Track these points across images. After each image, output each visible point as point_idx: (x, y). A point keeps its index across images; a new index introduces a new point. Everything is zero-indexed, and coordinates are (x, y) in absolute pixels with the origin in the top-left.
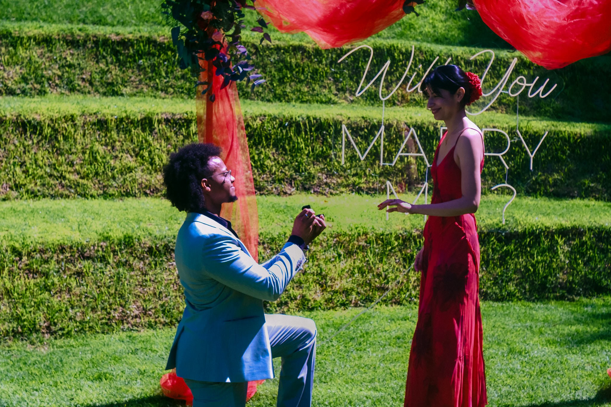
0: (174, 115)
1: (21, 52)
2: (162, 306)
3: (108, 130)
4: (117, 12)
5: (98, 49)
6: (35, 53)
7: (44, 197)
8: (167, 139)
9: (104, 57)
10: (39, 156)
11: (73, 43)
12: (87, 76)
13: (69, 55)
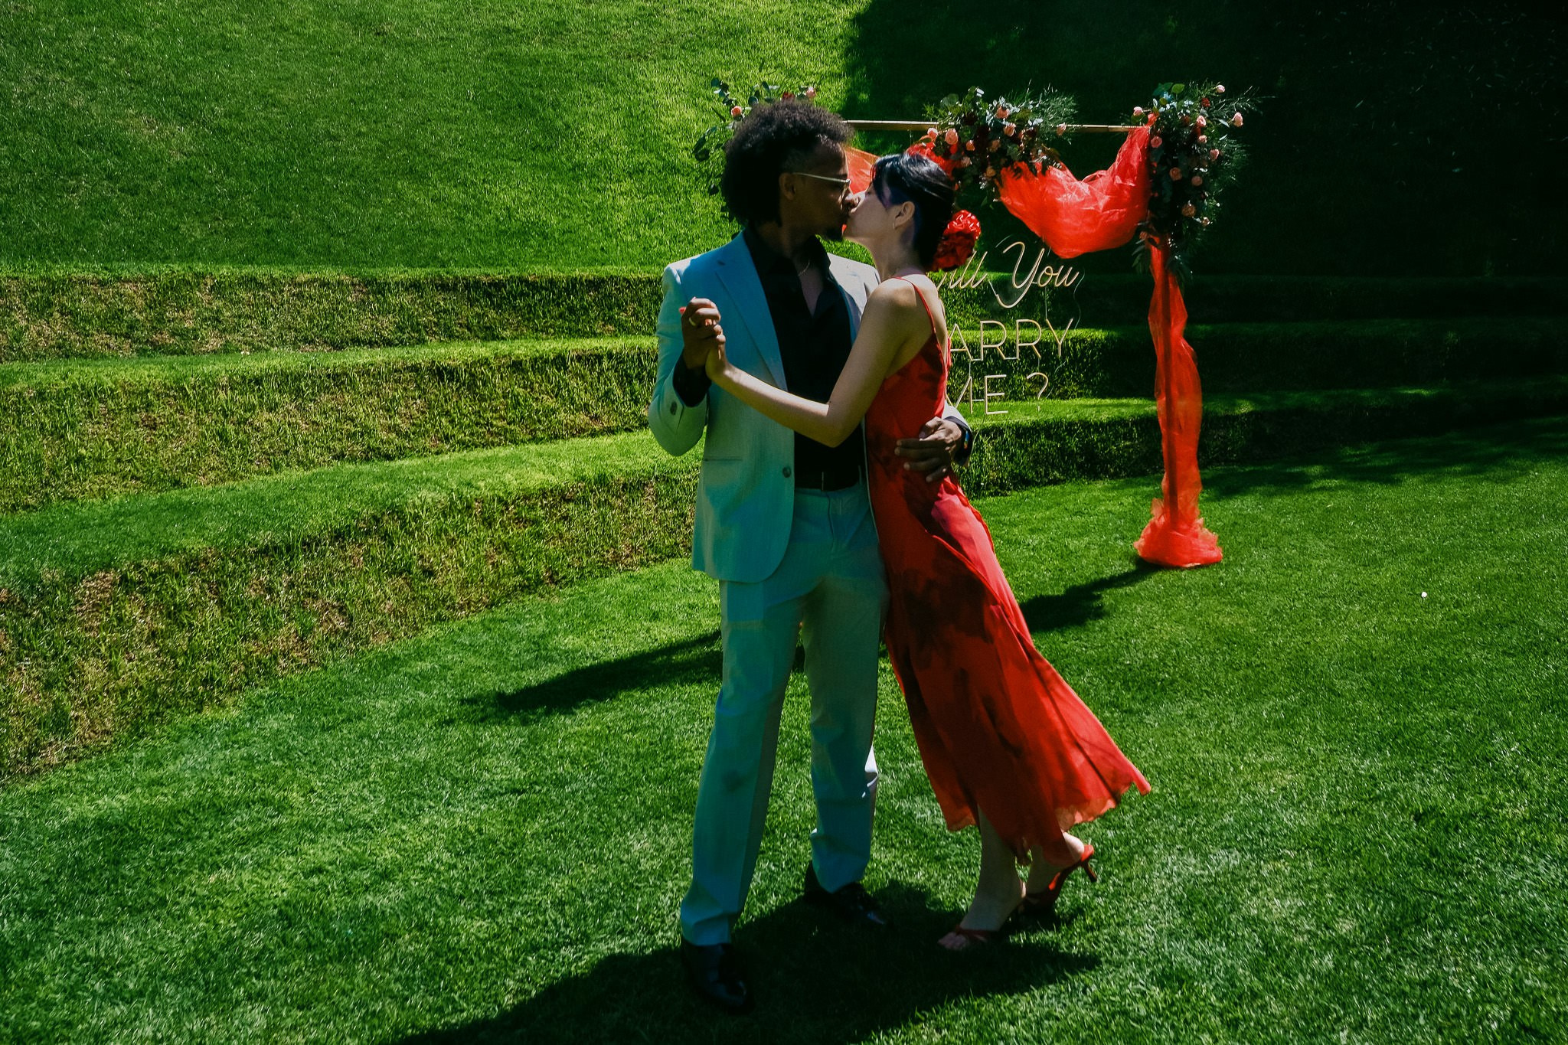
0: (585, 352)
1: (391, 298)
2: (649, 542)
3: (524, 371)
4: (457, 255)
5: (469, 292)
6: (406, 299)
7: (476, 447)
8: (583, 377)
9: (478, 301)
10: (462, 404)
11: (444, 287)
12: (463, 321)
13: (441, 300)
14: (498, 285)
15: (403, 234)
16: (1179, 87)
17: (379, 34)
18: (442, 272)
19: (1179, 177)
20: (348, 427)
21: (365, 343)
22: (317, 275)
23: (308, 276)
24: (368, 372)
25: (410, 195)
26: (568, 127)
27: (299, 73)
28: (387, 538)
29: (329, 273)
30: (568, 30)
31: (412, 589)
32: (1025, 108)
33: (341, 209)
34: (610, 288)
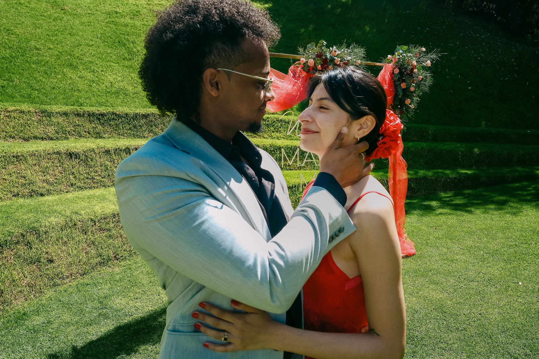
1: (53, 119)
3: (111, 155)
4: (88, 101)
5: (90, 117)
6: (60, 120)
7: (86, 189)
9: (93, 121)
10: (80, 169)
11: (78, 115)
12: (87, 130)
13: (77, 120)
14: (103, 115)
15: (65, 91)
16: (405, 48)
17: (62, 10)
18: (78, 108)
19: (405, 87)
20: (23, 181)
21: (39, 138)
22: (18, 108)
23: (14, 108)
24: (35, 155)
25: (70, 75)
26: (138, 51)
27: (26, 22)
28: (29, 245)
29: (25, 107)
30: (140, 14)
31: (40, 271)
32: (344, 52)
33: (38, 79)
34: (151, 118)
